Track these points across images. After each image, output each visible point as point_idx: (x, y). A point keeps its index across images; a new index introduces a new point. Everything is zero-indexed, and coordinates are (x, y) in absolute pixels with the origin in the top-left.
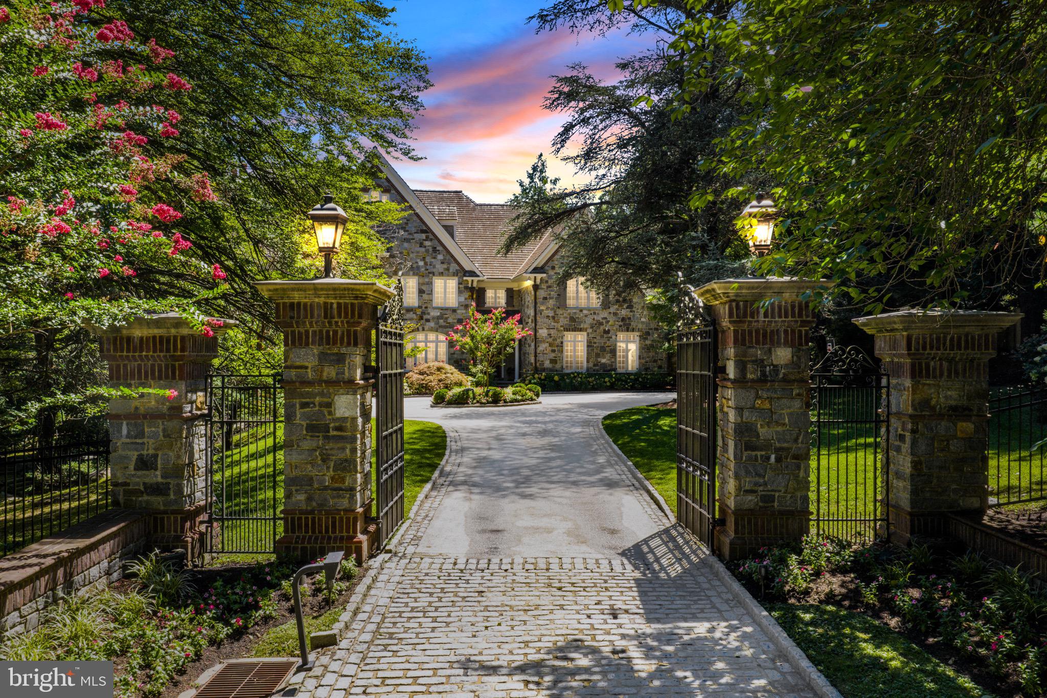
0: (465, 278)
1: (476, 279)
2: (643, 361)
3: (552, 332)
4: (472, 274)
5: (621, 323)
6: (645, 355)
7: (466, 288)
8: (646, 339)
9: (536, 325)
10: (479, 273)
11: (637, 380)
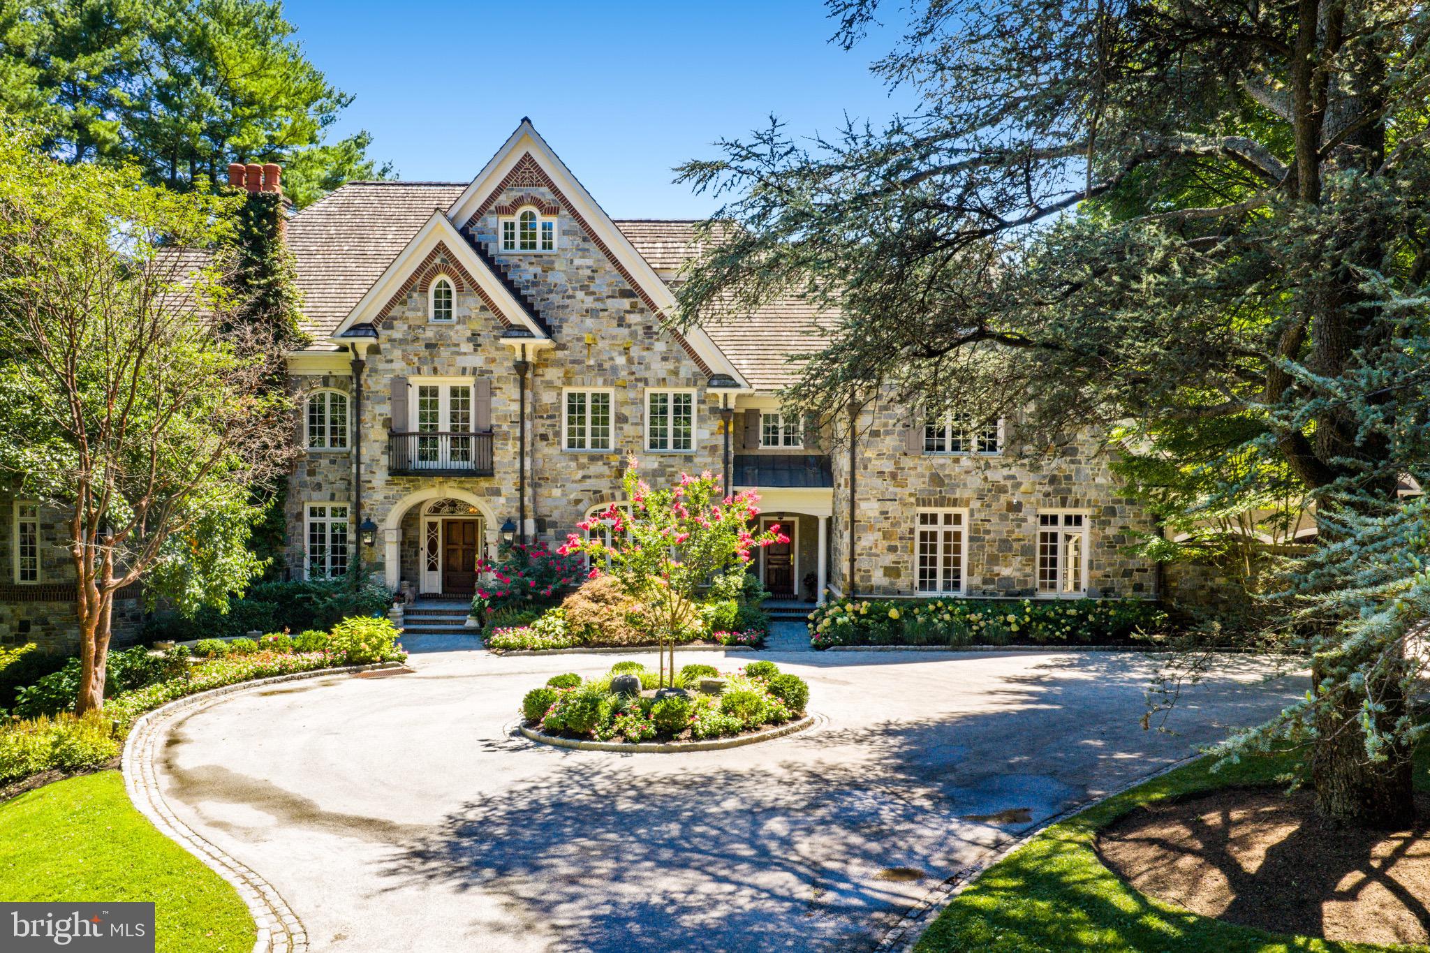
0: (710, 391)
1: (733, 393)
2: (1099, 573)
3: (890, 506)
4: (726, 381)
5: (1048, 488)
6: (1104, 560)
7: (714, 410)
8: (1106, 523)
9: (853, 492)
10: (739, 380)
11: (1083, 618)
